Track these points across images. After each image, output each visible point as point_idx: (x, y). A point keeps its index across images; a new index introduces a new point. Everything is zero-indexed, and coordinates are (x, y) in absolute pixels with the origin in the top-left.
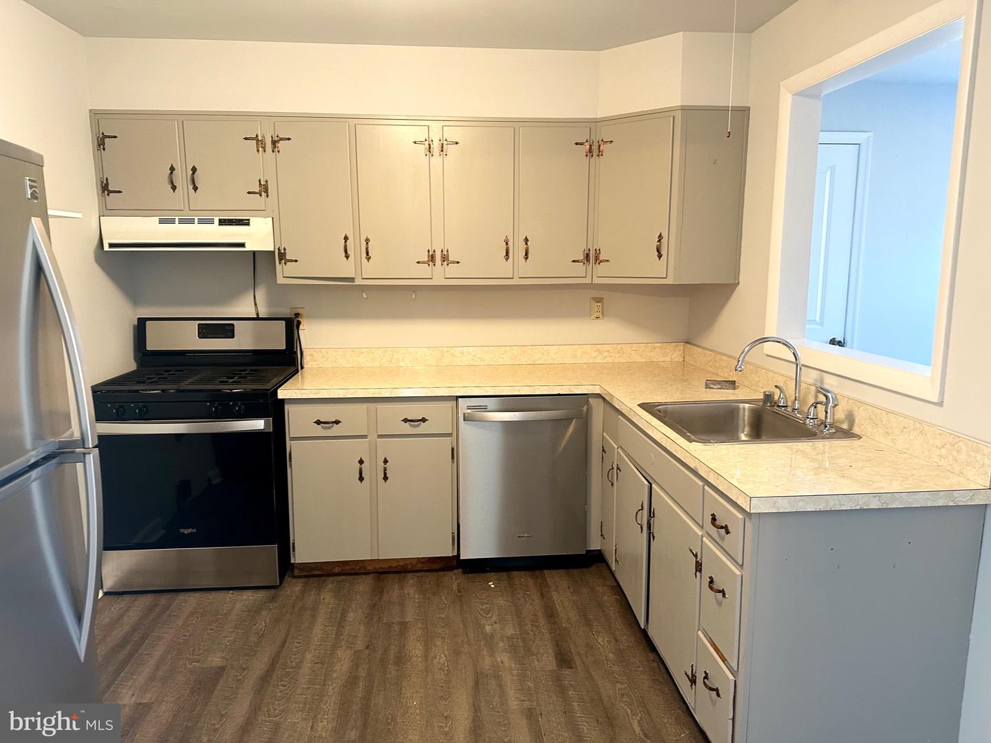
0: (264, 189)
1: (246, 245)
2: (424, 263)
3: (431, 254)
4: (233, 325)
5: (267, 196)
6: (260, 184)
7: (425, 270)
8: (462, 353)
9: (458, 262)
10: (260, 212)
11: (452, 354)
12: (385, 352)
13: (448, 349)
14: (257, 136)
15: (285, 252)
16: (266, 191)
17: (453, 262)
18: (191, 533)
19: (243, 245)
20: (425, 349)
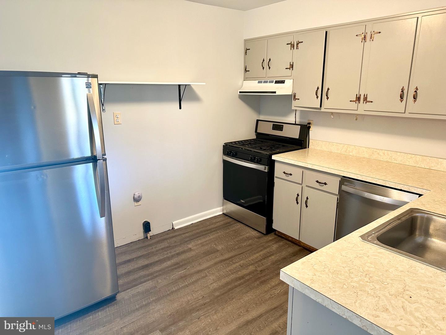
0: (292, 66)
1: (276, 92)
2: (353, 101)
3: (358, 96)
4: (283, 125)
5: (293, 69)
6: (290, 64)
7: (354, 105)
8: (384, 154)
9: (372, 102)
10: (288, 77)
11: (378, 154)
12: (344, 146)
13: (376, 150)
14: (291, 42)
15: (295, 95)
16: (292, 67)
17: (369, 102)
18: (243, 202)
19: (275, 92)
20: (364, 148)
